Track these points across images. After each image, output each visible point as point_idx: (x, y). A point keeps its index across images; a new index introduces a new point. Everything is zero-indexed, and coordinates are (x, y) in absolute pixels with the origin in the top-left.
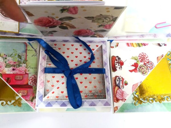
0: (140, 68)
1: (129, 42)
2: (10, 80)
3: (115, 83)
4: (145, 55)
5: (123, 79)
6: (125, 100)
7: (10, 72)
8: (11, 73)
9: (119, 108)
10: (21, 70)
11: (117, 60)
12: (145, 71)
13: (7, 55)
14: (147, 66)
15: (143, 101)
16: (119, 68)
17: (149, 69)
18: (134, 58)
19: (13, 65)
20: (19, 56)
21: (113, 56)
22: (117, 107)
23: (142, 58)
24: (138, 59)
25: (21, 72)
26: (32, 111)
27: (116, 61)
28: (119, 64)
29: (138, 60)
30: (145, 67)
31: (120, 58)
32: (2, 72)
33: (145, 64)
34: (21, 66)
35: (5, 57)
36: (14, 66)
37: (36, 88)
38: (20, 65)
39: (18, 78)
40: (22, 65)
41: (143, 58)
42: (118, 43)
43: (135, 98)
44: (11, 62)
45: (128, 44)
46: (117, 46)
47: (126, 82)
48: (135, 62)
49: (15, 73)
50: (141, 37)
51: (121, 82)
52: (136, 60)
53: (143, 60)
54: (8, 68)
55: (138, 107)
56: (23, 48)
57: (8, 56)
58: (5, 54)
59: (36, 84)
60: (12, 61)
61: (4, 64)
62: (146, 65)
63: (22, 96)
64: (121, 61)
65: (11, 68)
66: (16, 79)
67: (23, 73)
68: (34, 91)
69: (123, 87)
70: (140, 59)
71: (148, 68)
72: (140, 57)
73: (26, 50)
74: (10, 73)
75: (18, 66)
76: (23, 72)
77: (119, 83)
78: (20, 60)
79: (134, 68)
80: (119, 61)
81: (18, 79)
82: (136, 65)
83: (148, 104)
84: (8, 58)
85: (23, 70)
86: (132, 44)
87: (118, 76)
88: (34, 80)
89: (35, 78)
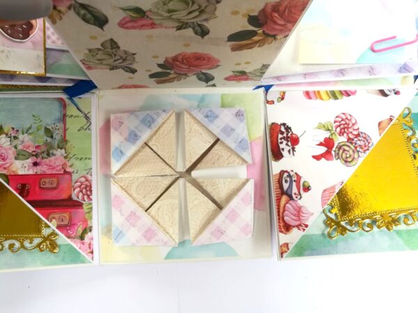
0: (339, 151)
1: (310, 89)
2: (28, 189)
3: (281, 186)
4: (349, 118)
5: (299, 178)
6: (307, 226)
7: (28, 170)
8: (31, 172)
9: (291, 247)
10: (52, 164)
11: (282, 133)
12: (350, 156)
13: (18, 131)
14: (356, 144)
15: (348, 227)
16: (289, 151)
17: (361, 150)
18: (324, 126)
19: (34, 153)
20: (47, 131)
21: (273, 124)
22: (287, 245)
23: (342, 126)
24: (334, 129)
25: (53, 168)
26: (83, 262)
27: (280, 136)
28: (288, 141)
29: (332, 132)
30: (352, 146)
31: (290, 128)
32: (9, 171)
33: (350, 140)
34: (54, 155)
35: (13, 135)
36: (36, 156)
37: (90, 206)
38: (51, 151)
39: (47, 183)
40: (55, 152)
41: (344, 125)
42: (284, 93)
43: (329, 222)
44: (28, 147)
45: (307, 94)
46: (283, 99)
47: (306, 184)
48: (327, 135)
49: (39, 173)
50: (338, 76)
51: (294, 184)
52: (328, 130)
53: (346, 130)
54: (21, 162)
55: (336, 242)
56: (56, 112)
57: (20, 132)
58: (13, 128)
59: (91, 197)
60: (32, 143)
61: (10, 152)
62: (352, 143)
63: (59, 227)
64: (292, 134)
65: (30, 161)
66: (42, 186)
67: (57, 173)
68: (87, 215)
69: (299, 197)
70: (338, 129)
71: (358, 149)
72: (338, 124)
73: (65, 116)
74: (27, 173)
75: (45, 156)
76: (58, 168)
77: (290, 187)
78: (49, 140)
79: (323, 150)
80: (287, 134)
81: (47, 186)
82: (328, 143)
83: (361, 235)
84: (21, 137)
85: (57, 163)
86: (319, 92)
87: (286, 172)
88: (86, 188)
89: (87, 183)
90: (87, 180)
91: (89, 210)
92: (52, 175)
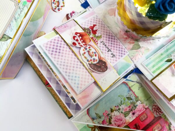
2: (138, 125)
7: (133, 118)
8: (134, 118)
10: (139, 109)
13: (118, 106)
20: (128, 98)
25: (141, 111)
32: (126, 123)
35: (117, 109)
36: (131, 110)
37: (164, 115)
38: (135, 105)
40: (137, 104)
44: (126, 109)
49: (137, 116)
54: (128, 117)
56: (125, 88)
57: (119, 106)
58: (116, 106)
59: (161, 111)
60: (126, 107)
61: (122, 116)
65: (131, 114)
66: (142, 120)
67: (143, 111)
68: (166, 119)
73: (130, 88)
74: (133, 119)
75: (135, 108)
76: (142, 109)
78: (131, 101)
81: (144, 119)
84: (121, 107)
85: (141, 108)
88: (157, 109)
89: (156, 107)
90: (156, 106)
91: (165, 117)
92: (142, 113)
